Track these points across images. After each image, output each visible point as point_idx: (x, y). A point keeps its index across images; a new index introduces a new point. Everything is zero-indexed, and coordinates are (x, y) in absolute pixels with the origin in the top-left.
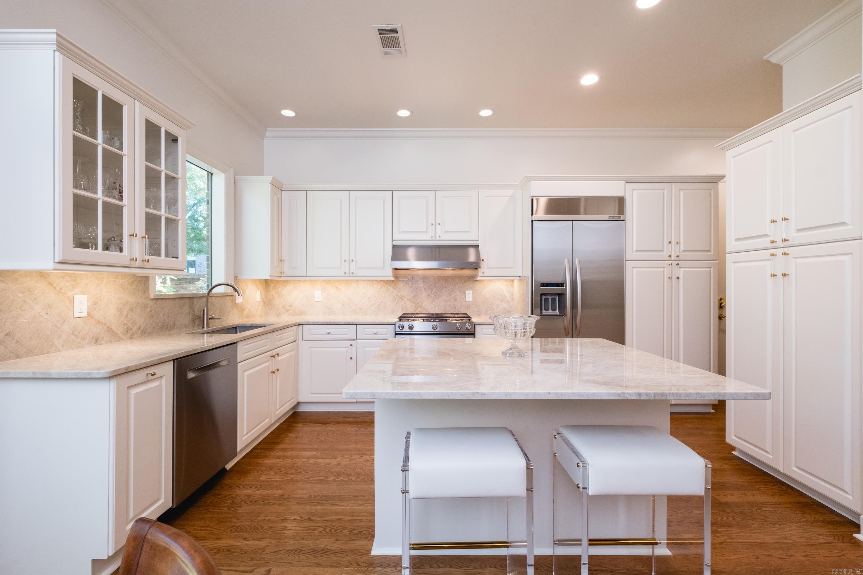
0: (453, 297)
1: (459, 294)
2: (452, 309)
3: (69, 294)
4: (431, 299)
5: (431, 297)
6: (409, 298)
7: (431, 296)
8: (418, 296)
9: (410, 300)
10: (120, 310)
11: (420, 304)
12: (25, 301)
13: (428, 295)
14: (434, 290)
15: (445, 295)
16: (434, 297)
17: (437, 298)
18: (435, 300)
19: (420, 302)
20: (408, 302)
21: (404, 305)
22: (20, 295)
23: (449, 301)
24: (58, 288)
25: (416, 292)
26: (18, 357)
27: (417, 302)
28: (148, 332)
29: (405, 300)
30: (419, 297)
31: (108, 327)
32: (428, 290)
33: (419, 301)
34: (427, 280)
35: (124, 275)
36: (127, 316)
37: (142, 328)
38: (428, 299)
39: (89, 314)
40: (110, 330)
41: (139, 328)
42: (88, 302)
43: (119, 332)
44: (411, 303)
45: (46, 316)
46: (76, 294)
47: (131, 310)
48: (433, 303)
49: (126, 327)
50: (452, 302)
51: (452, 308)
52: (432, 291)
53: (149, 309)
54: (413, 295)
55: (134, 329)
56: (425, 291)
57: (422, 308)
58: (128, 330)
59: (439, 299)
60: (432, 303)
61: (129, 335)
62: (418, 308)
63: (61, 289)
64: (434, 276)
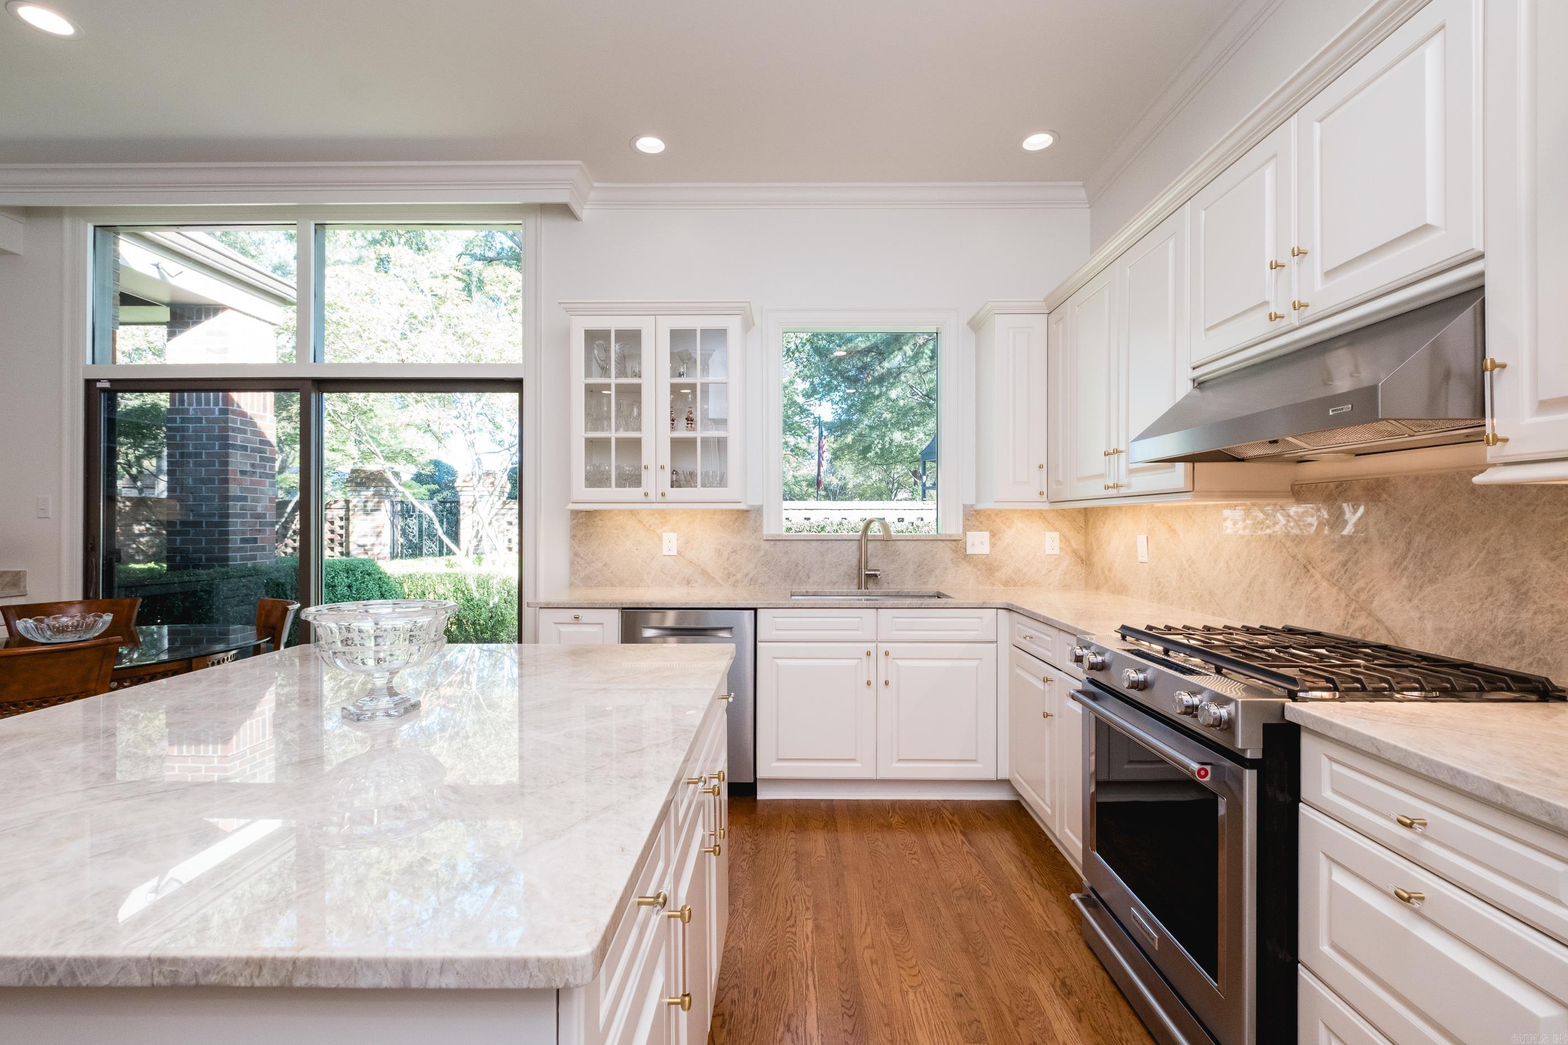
0: (1511, 581)
1: (1543, 565)
2: (1506, 642)
3: (659, 531)
4: (1404, 581)
5: (1406, 573)
6: (1328, 568)
7: (1405, 569)
8: (1356, 563)
9: (1329, 577)
10: (718, 552)
11: (1363, 596)
12: (618, 537)
13: (1392, 560)
14: (1419, 539)
15: (1470, 565)
16: (1419, 573)
17: (1432, 581)
18: (1421, 587)
19: (1363, 589)
20: (1325, 584)
21: (1314, 595)
22: (614, 531)
23: (1490, 599)
24: (647, 525)
25: (1349, 548)
26: (612, 585)
27: (1355, 588)
28: (760, 581)
29: (1317, 576)
30: (1361, 569)
31: (702, 569)
32: (1391, 540)
33: (1361, 584)
34: (1390, 496)
35: (723, 512)
36: (728, 559)
37: (751, 575)
38: (1394, 579)
39: (679, 553)
40: (704, 572)
41: (747, 575)
42: (678, 540)
43: (717, 577)
44: (1335, 590)
45: (636, 552)
46: (665, 532)
47: (735, 552)
48: (1416, 601)
49: (726, 572)
50: (1502, 605)
51: (1505, 636)
52: (1410, 543)
53: (762, 553)
54: (1341, 557)
55: (739, 576)
56: (1383, 543)
57: (1370, 614)
58: (729, 575)
59: (1440, 585)
60: (1410, 600)
61: (732, 580)
62: (1357, 614)
63: (650, 526)
64: (1417, 478)
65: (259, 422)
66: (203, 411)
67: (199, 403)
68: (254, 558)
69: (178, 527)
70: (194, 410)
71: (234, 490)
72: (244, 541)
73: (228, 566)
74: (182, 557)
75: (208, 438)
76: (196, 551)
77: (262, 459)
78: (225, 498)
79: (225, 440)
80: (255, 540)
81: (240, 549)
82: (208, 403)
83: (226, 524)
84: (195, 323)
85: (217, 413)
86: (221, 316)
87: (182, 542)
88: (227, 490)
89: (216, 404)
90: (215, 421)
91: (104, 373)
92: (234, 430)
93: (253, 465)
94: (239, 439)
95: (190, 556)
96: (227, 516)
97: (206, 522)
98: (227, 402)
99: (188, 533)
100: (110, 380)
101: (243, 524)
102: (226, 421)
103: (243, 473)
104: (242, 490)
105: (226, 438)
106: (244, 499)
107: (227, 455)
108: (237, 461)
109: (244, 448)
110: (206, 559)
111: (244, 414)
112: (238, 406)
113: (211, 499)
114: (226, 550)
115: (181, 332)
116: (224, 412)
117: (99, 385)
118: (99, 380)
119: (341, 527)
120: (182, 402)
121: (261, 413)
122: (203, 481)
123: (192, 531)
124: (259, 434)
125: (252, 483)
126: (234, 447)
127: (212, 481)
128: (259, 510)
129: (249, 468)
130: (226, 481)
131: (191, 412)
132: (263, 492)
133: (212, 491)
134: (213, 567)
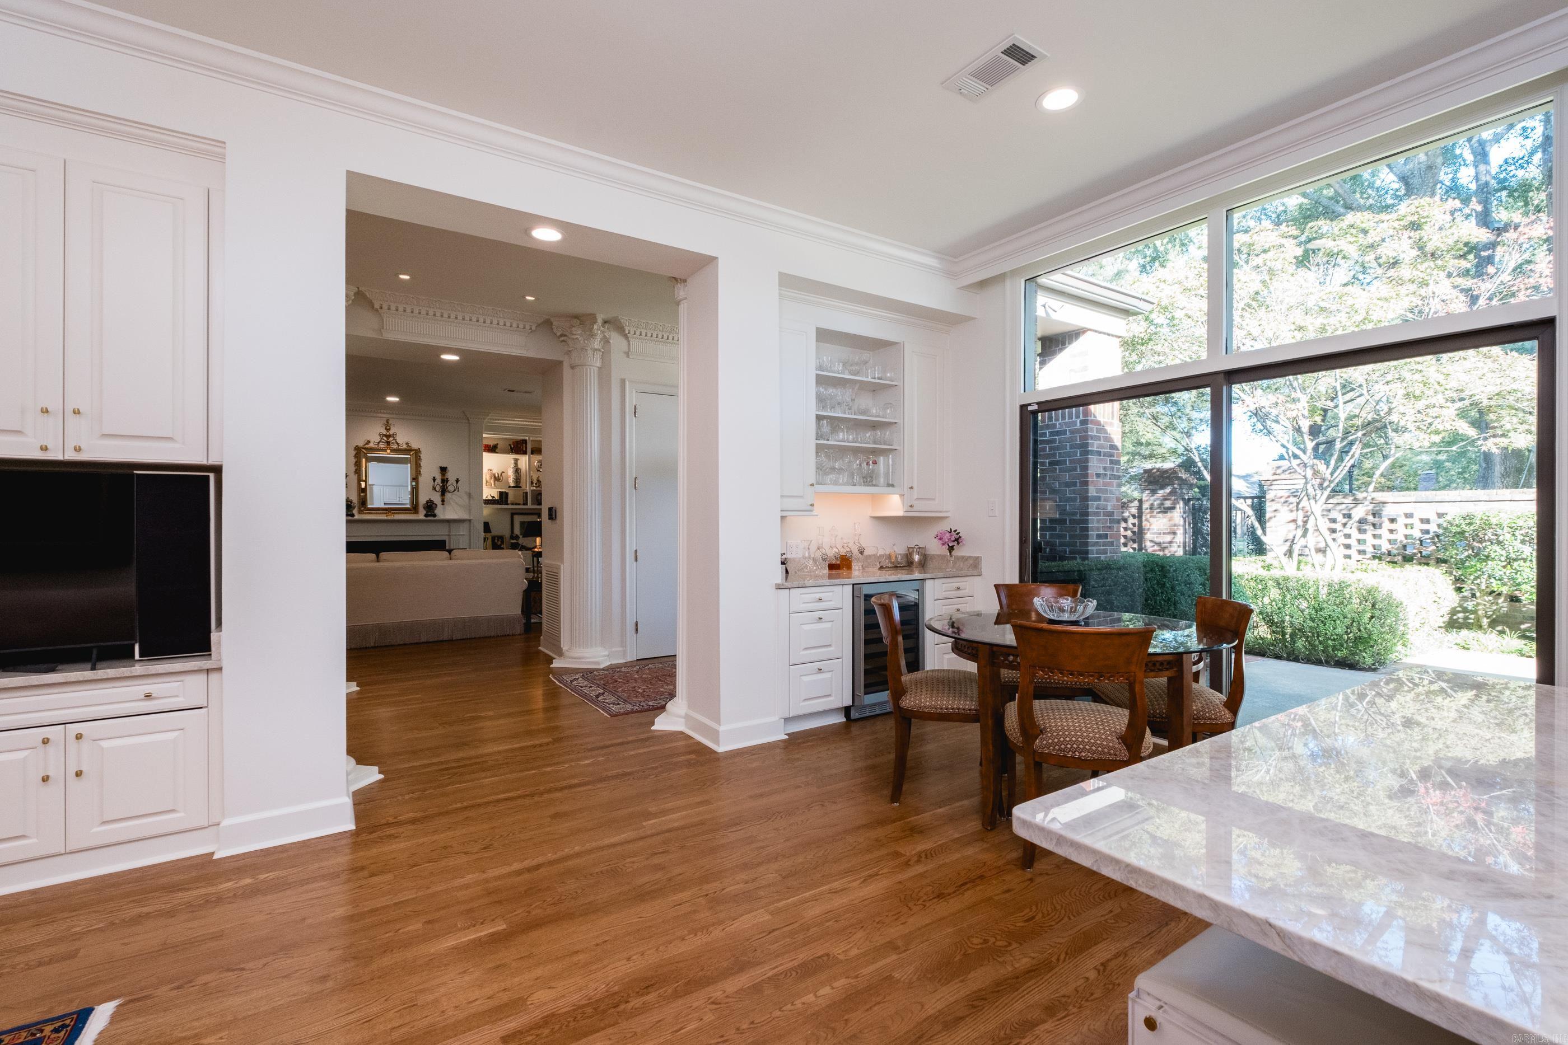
65: (1108, 429)
66: (1067, 425)
67: (1063, 418)
68: (1105, 552)
69: (1048, 524)
70: (1060, 424)
71: (1092, 491)
72: (1099, 536)
73: (1087, 558)
74: (1051, 550)
75: (1072, 447)
76: (1061, 544)
77: (1112, 462)
78: (1085, 498)
79: (1084, 448)
80: (1106, 536)
81: (1096, 544)
82: (1071, 417)
83: (1086, 522)
84: (1061, 350)
85: (1078, 424)
86: (1082, 339)
87: (1051, 536)
88: (1087, 491)
89: (1078, 417)
90: (1078, 431)
91: (1032, 399)
92: (1092, 437)
93: (1105, 468)
94: (1094, 445)
95: (1058, 549)
96: (1087, 514)
97: (1070, 520)
98: (1086, 414)
99: (1055, 529)
100: (1038, 403)
101: (1098, 521)
102: (1086, 431)
103: (1098, 475)
104: (1098, 491)
105: (1087, 445)
106: (1098, 499)
107: (1087, 461)
108: (1095, 465)
109: (1099, 453)
110: (1070, 552)
111: (1098, 423)
112: (1095, 417)
113: (1074, 500)
114: (1087, 544)
115: (1050, 360)
116: (1084, 422)
117: (1030, 408)
118: (1030, 405)
119: (1134, 525)
120: (1050, 418)
121: (1110, 420)
122: (1068, 485)
123: (1058, 527)
124: (1108, 439)
125: (1105, 484)
126: (1092, 452)
127: (1074, 484)
128: (1109, 509)
129: (1102, 471)
130: (1086, 483)
131: (1058, 426)
132: (1111, 492)
133: (1074, 493)
134: (1075, 559)
